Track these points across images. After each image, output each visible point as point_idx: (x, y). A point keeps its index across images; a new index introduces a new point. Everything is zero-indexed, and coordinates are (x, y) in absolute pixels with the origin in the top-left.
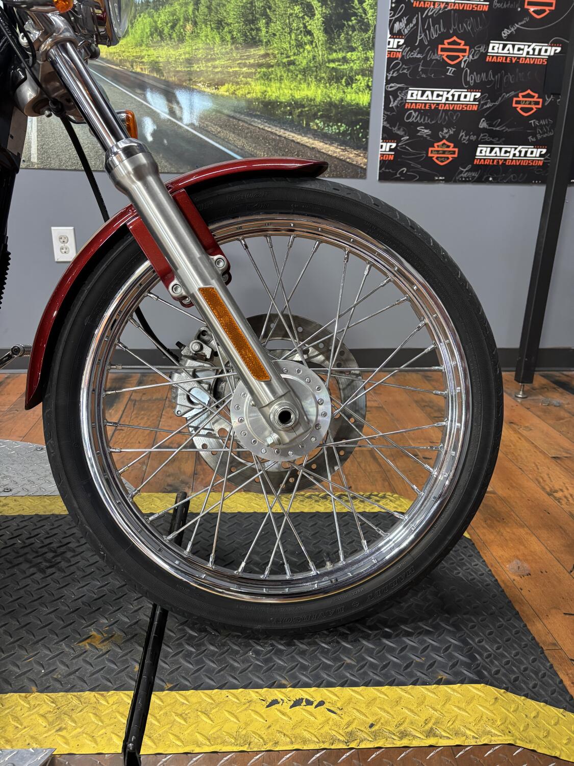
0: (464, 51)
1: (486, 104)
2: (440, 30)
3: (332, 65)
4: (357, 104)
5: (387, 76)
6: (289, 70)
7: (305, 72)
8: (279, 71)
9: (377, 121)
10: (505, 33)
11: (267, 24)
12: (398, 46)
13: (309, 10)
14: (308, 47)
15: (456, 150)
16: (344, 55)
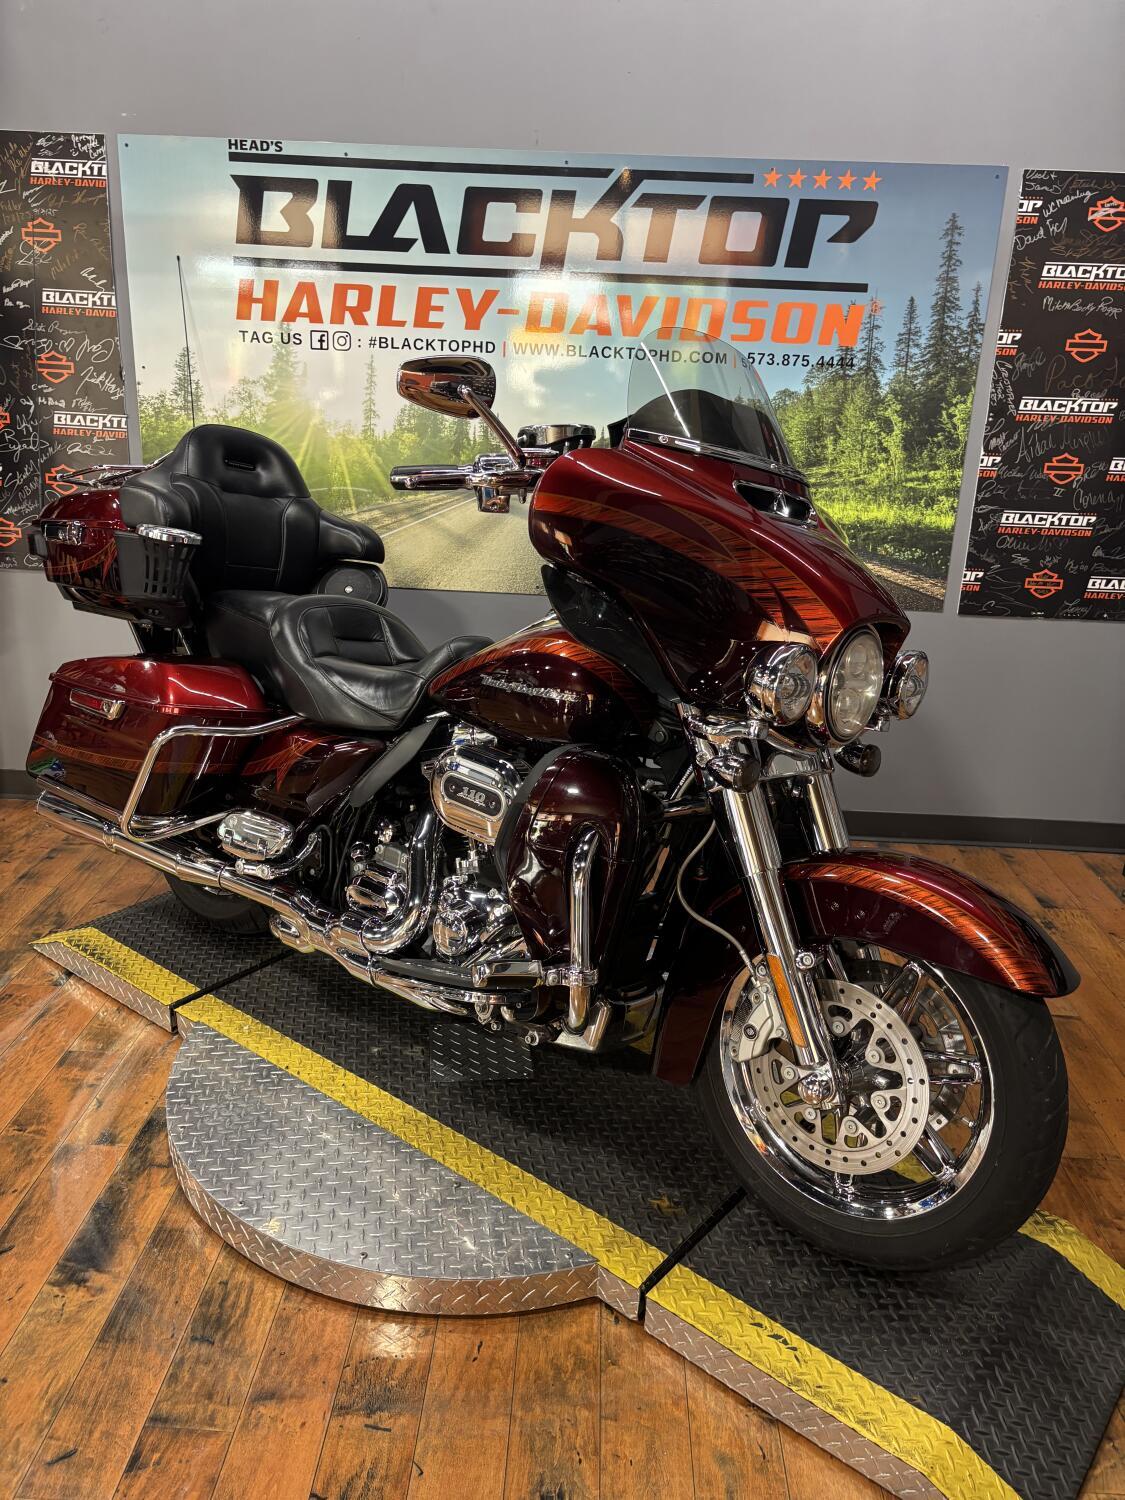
0: (1078, 469)
1: (1103, 529)
2: (1048, 446)
3: (910, 484)
4: (938, 527)
5: (977, 497)
6: (856, 490)
7: (876, 492)
8: (844, 491)
9: (961, 548)
11: (835, 441)
12: (993, 465)
13: (887, 426)
14: (882, 465)
15: (1062, 581)
16: (925, 473)
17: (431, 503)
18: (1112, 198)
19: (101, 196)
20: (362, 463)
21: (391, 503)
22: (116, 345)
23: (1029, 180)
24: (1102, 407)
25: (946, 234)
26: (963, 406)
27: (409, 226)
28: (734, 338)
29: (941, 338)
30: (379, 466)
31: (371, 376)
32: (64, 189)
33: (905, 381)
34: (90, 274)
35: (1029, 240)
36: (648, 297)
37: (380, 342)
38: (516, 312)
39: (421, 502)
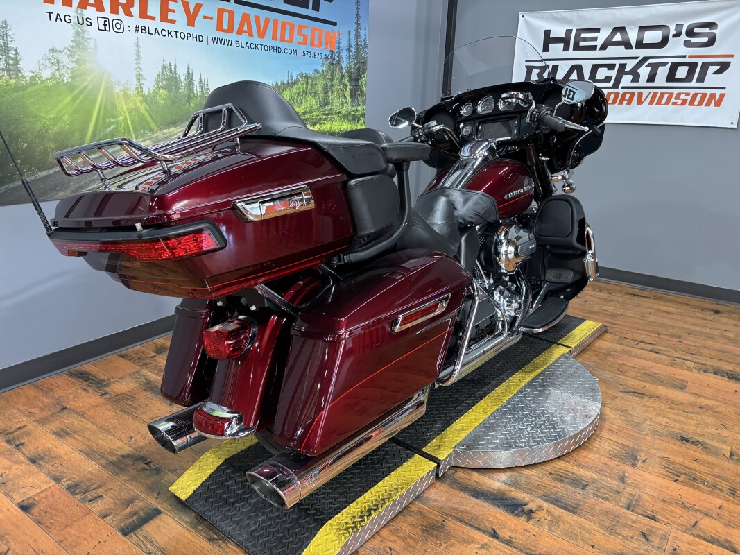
6: (339, 116)
7: (344, 117)
11: (332, 94)
13: (346, 87)
14: (345, 105)
16: (356, 108)
17: (177, 134)
20: (137, 110)
21: (156, 135)
25: (356, 4)
28: (299, 43)
29: (357, 49)
30: (147, 111)
31: (138, 51)
33: (349, 67)
36: (266, 19)
37: (142, 29)
38: (211, 18)
39: (172, 133)
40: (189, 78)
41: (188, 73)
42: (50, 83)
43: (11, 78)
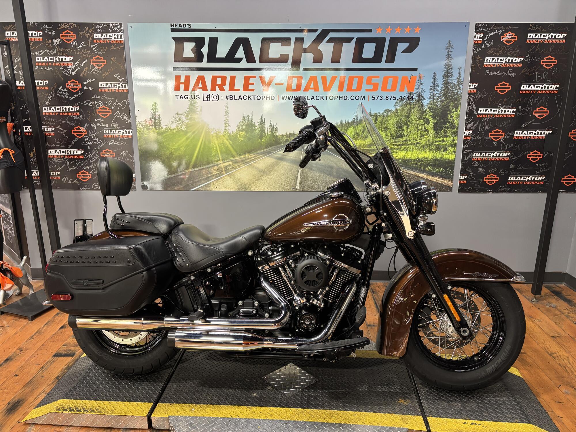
0: (502, 135)
1: (513, 157)
2: (490, 126)
3: (437, 143)
4: (449, 159)
5: (463, 147)
6: (416, 146)
7: (424, 147)
8: (412, 147)
9: (458, 166)
10: (523, 126)
11: (407, 128)
12: (469, 134)
13: (427, 121)
14: (426, 136)
15: (498, 178)
16: (443, 139)
17: (251, 158)
18: (510, 32)
19: (122, 46)
20: (224, 144)
21: (236, 159)
22: (128, 102)
23: (478, 27)
24: (510, 111)
25: (447, 48)
26: (456, 113)
27: (240, 53)
28: (367, 90)
29: (447, 87)
30: (231, 145)
31: (227, 110)
32: (108, 44)
33: (433, 104)
34: (117, 76)
35: (479, 49)
36: (332, 77)
37: (230, 97)
38: (282, 84)
39: (247, 158)
40: (261, 123)
41: (261, 120)
42: (175, 131)
43: (156, 129)
